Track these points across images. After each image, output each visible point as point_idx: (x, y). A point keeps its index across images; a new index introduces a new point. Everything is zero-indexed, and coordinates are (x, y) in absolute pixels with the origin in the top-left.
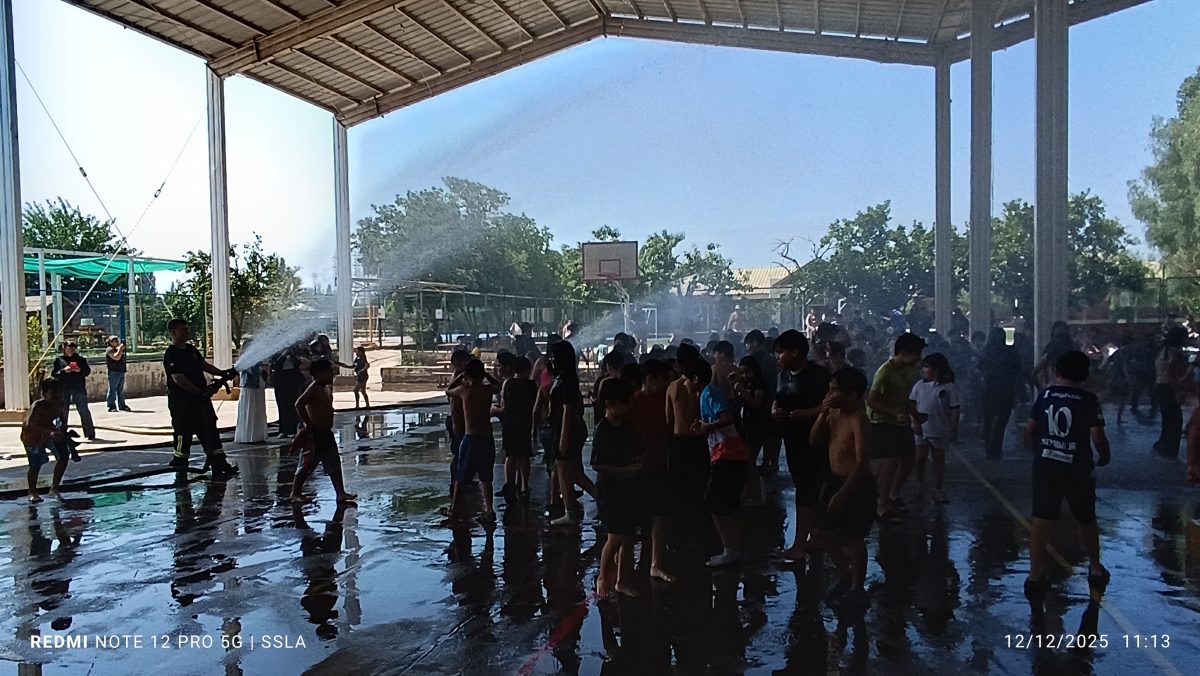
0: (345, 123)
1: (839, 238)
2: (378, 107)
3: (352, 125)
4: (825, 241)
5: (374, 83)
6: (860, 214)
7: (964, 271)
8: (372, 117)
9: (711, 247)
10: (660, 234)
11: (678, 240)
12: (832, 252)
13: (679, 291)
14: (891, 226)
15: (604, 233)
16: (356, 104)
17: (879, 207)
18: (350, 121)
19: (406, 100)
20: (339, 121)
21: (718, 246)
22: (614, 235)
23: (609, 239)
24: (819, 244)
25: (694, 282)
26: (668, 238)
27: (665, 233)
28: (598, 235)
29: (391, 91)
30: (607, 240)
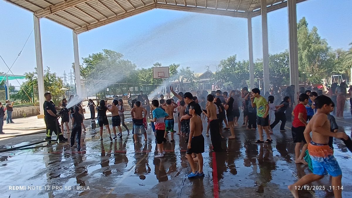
0: (77, 33)
1: (223, 65)
2: (87, 28)
3: (79, 33)
4: (219, 66)
5: (86, 21)
6: (228, 58)
7: (256, 73)
8: (86, 31)
9: (188, 68)
10: (173, 65)
11: (178, 66)
12: (221, 69)
13: (179, 81)
14: (237, 61)
15: (157, 64)
16: (80, 27)
17: (233, 56)
18: (79, 32)
19: (96, 26)
20: (75, 32)
21: (190, 67)
22: (160, 65)
23: (158, 66)
24: (218, 66)
25: (183, 78)
26: (175, 66)
27: (174, 64)
28: (155, 65)
29: (91, 24)
30: (158, 67)
